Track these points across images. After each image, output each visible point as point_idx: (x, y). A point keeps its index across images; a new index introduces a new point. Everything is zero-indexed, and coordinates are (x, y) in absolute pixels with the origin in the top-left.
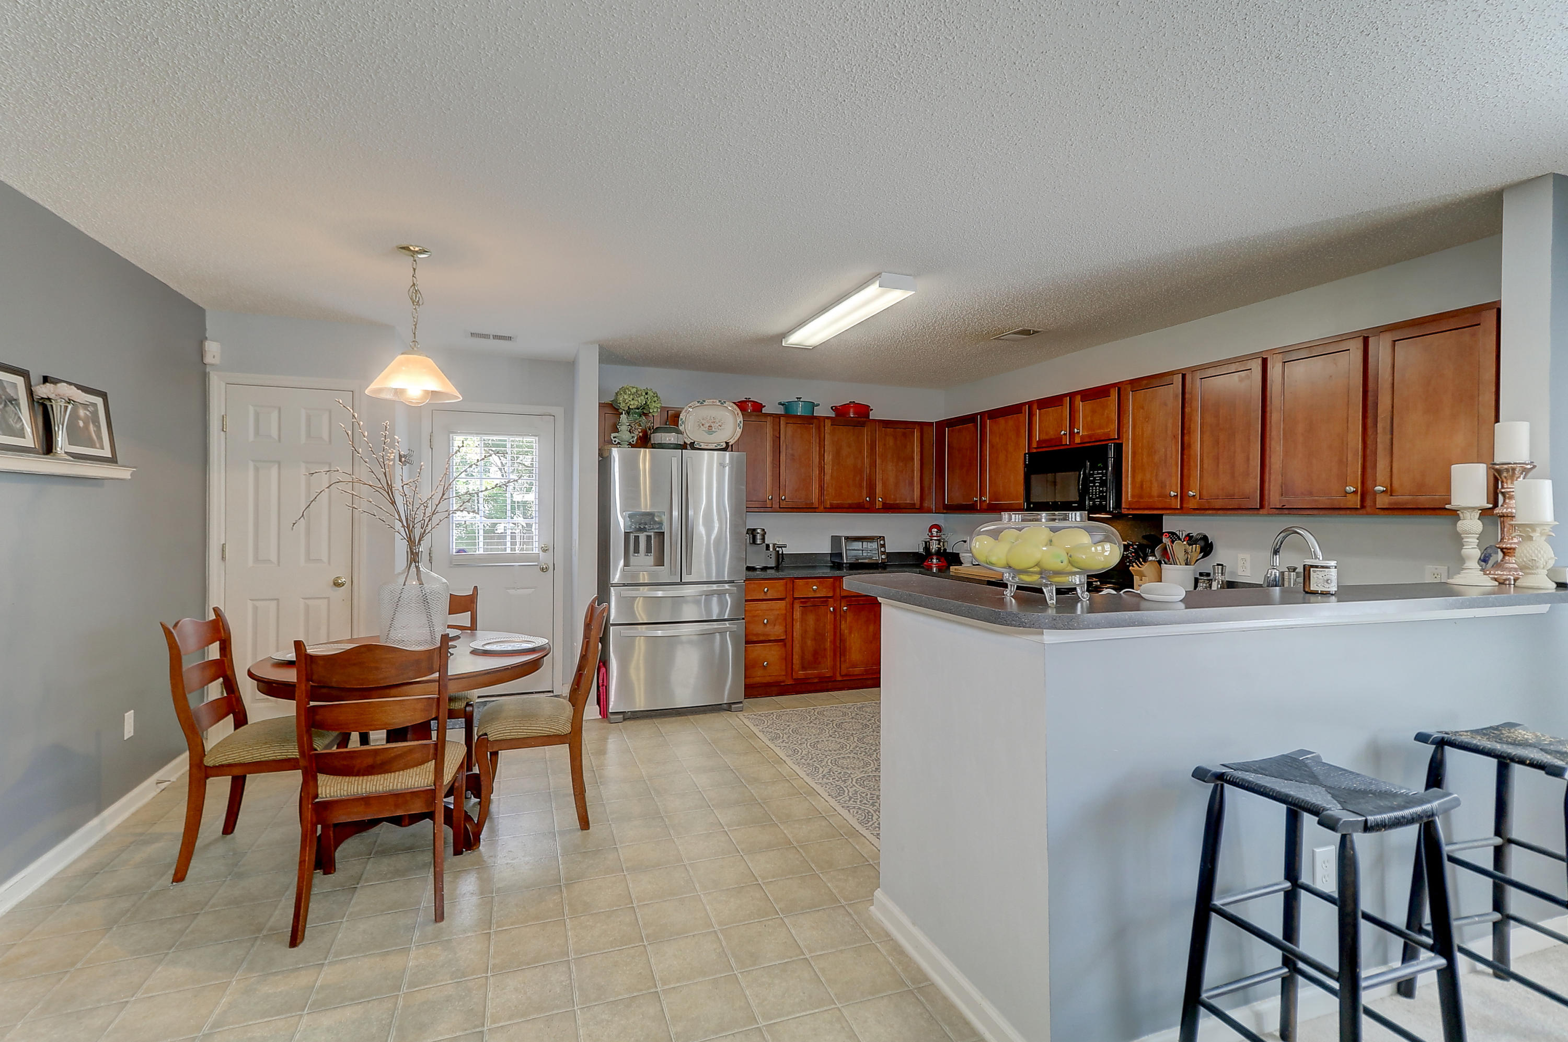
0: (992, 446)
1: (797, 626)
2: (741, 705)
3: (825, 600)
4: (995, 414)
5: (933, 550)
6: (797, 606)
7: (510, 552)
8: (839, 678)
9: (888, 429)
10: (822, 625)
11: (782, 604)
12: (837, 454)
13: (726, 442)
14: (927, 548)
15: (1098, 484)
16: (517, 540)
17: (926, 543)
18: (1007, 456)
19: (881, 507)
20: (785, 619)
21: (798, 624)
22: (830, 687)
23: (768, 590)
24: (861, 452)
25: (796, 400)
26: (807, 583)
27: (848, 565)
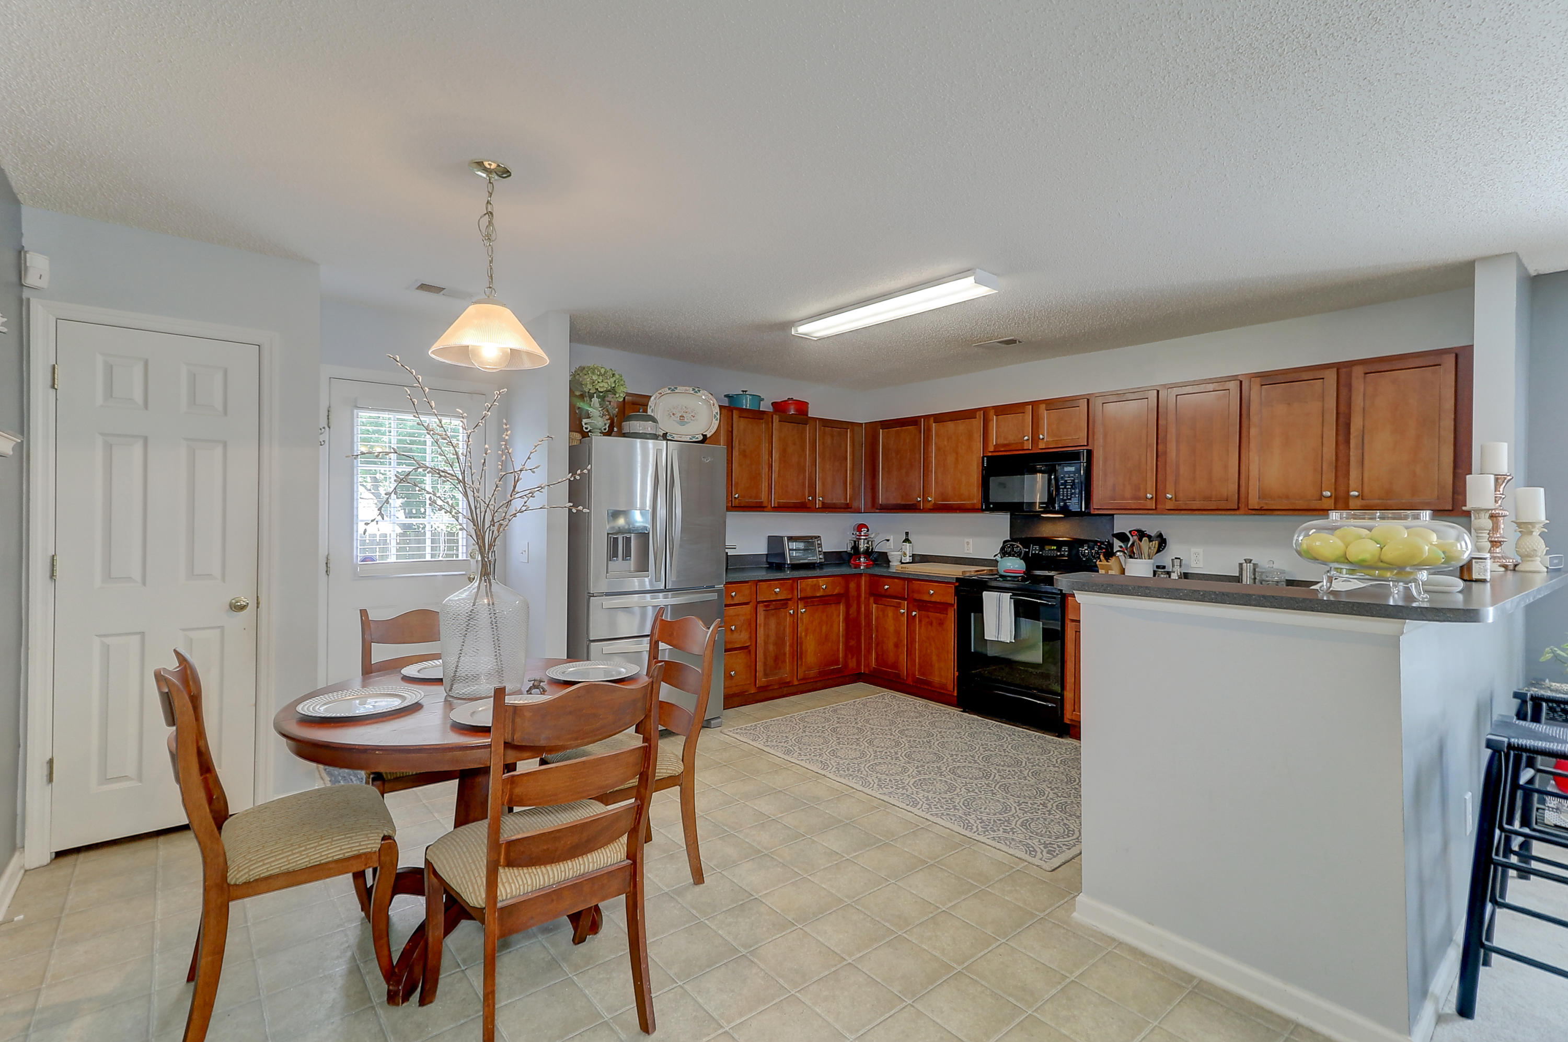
0: (938, 449)
1: (761, 632)
2: (719, 720)
3: (784, 603)
4: (940, 418)
5: (862, 550)
6: (761, 609)
7: (430, 559)
8: (796, 683)
9: (827, 428)
10: (782, 628)
11: (747, 609)
12: (784, 452)
13: (702, 435)
14: (855, 548)
15: (1070, 487)
16: (441, 545)
17: (855, 542)
18: (957, 459)
19: (821, 506)
20: (750, 624)
21: (762, 628)
22: (785, 692)
23: (735, 595)
24: (804, 450)
25: (742, 393)
26: (770, 586)
27: (790, 566)
